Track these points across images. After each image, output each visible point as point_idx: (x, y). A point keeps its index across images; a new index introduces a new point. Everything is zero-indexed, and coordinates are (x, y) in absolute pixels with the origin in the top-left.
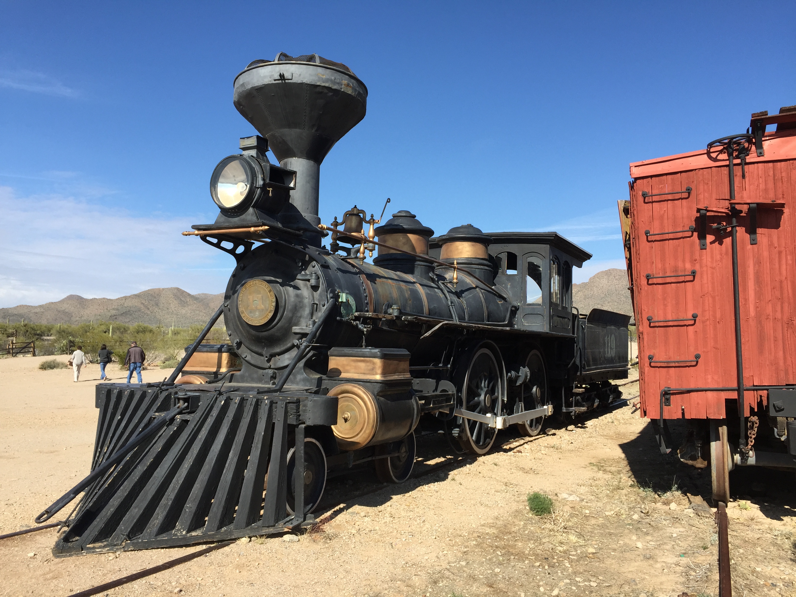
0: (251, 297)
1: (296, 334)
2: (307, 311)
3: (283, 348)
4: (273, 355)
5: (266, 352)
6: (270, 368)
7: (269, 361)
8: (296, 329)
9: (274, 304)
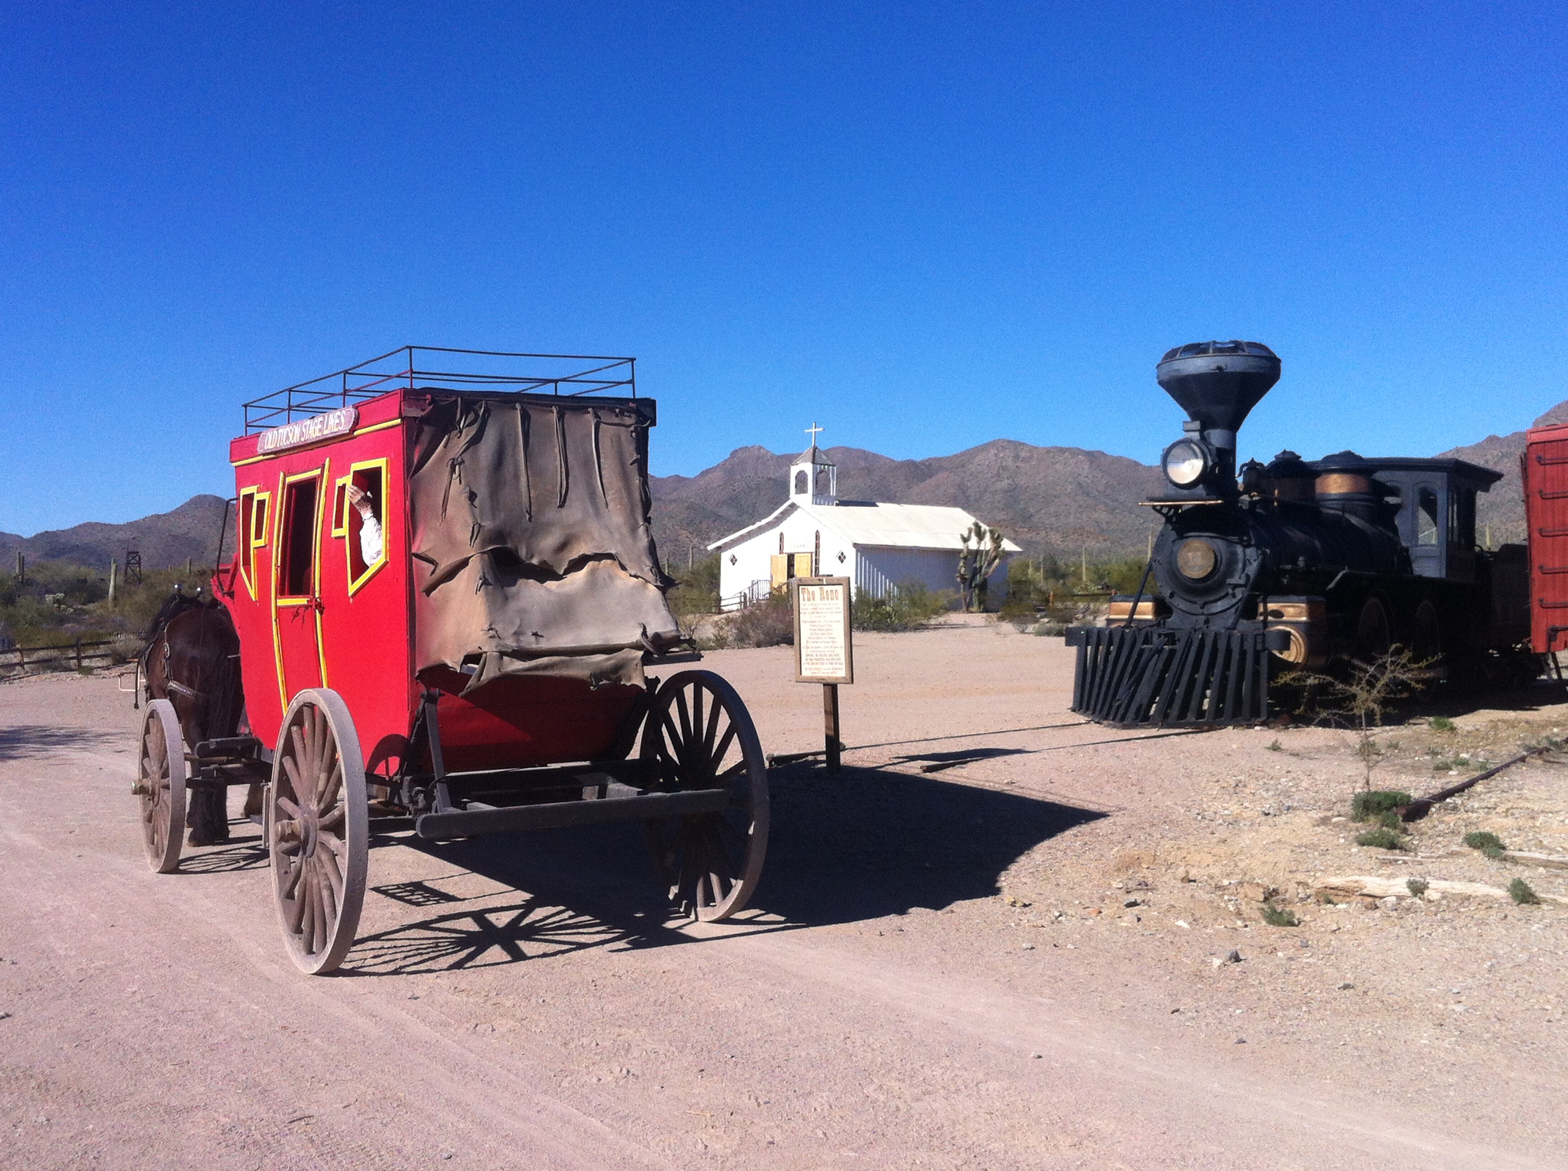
0: (1190, 555)
1: (1230, 584)
2: (1240, 566)
3: (1217, 597)
4: (1205, 604)
5: (1200, 601)
6: (1203, 614)
7: (1202, 608)
8: (1229, 581)
9: (1213, 560)
